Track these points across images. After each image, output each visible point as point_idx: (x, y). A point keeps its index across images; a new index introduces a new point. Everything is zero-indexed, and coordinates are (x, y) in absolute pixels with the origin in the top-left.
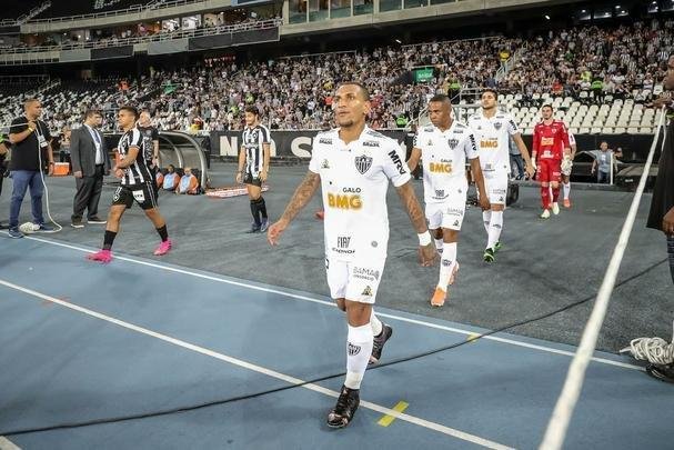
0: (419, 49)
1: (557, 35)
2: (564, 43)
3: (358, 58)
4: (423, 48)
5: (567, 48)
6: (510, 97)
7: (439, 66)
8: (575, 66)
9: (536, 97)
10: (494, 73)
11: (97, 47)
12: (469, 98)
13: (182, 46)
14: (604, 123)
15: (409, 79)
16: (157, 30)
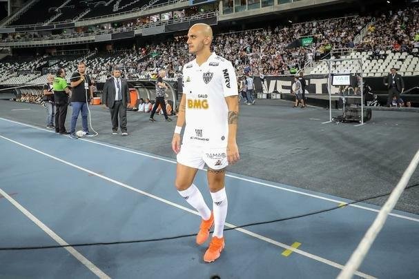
0: (303, 25)
1: (395, 13)
2: (401, 18)
3: (265, 33)
4: (306, 25)
5: (402, 21)
6: (364, 53)
7: (316, 36)
8: (408, 32)
9: (382, 53)
10: (353, 39)
12: (337, 55)
13: (161, 30)
14: (414, 69)
15: (297, 44)
16: (147, 21)
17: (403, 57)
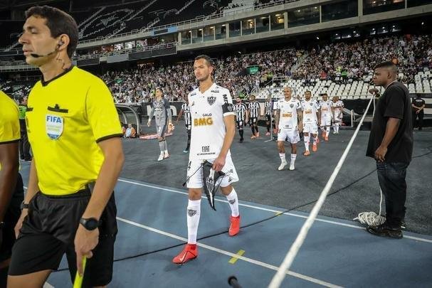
0: (250, 56)
1: (322, 47)
2: (327, 52)
3: (219, 62)
4: (253, 56)
5: (328, 54)
6: (299, 81)
7: (261, 65)
8: (332, 63)
9: (312, 80)
10: (290, 69)
11: (80, 59)
12: (278, 83)
13: (125, 58)
14: (348, 94)
15: (245, 72)
16: (112, 50)
17: (328, 84)
